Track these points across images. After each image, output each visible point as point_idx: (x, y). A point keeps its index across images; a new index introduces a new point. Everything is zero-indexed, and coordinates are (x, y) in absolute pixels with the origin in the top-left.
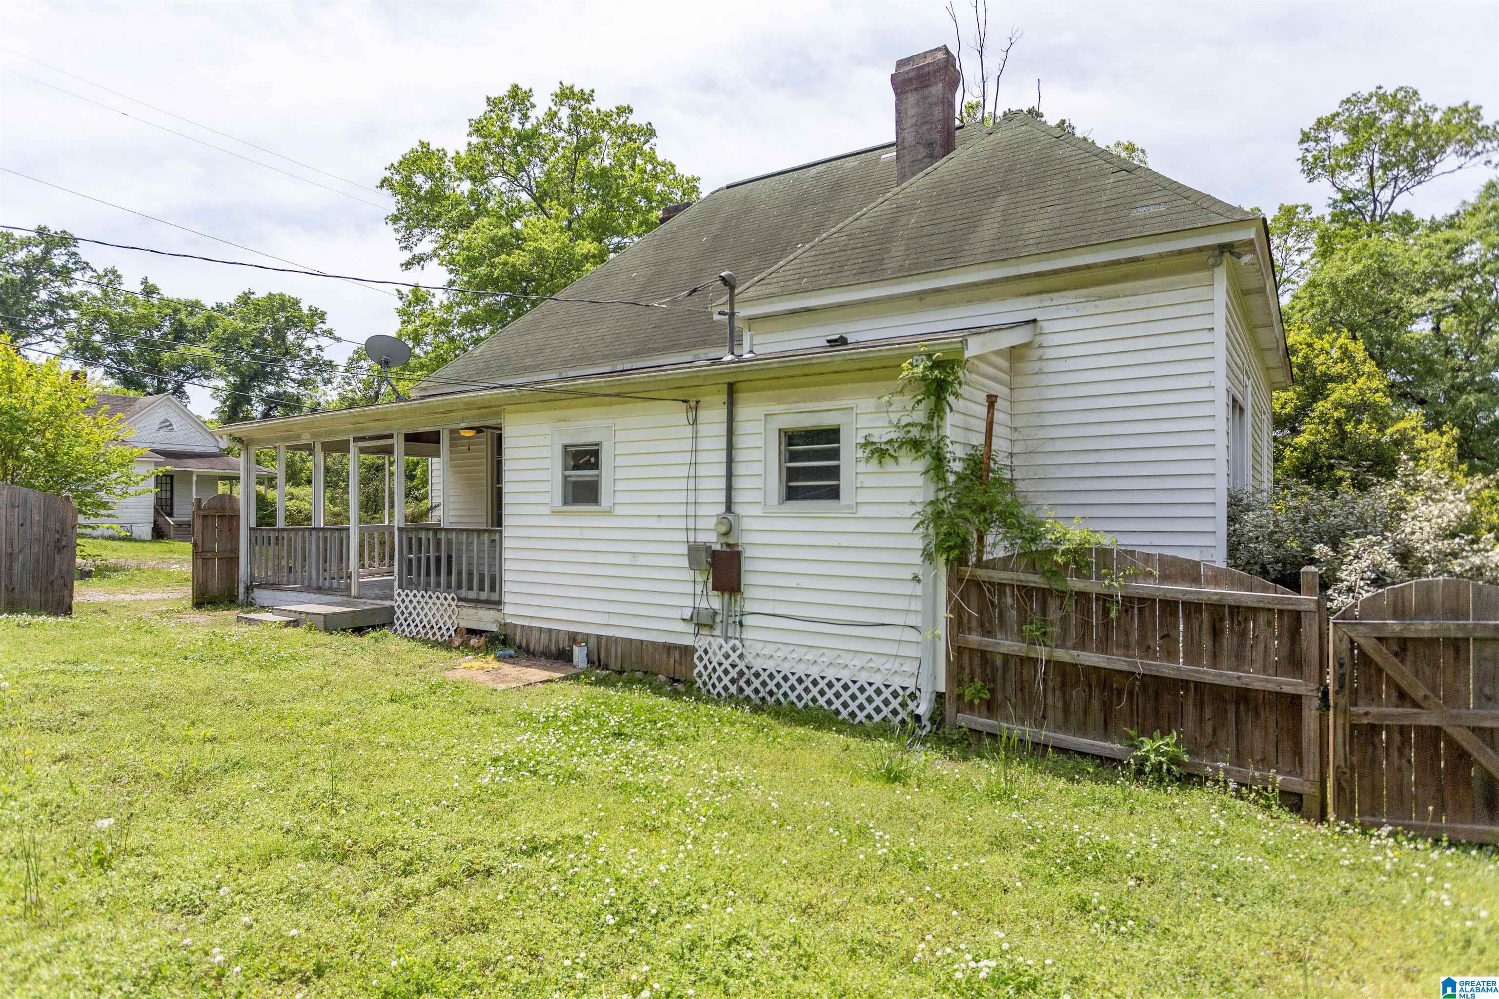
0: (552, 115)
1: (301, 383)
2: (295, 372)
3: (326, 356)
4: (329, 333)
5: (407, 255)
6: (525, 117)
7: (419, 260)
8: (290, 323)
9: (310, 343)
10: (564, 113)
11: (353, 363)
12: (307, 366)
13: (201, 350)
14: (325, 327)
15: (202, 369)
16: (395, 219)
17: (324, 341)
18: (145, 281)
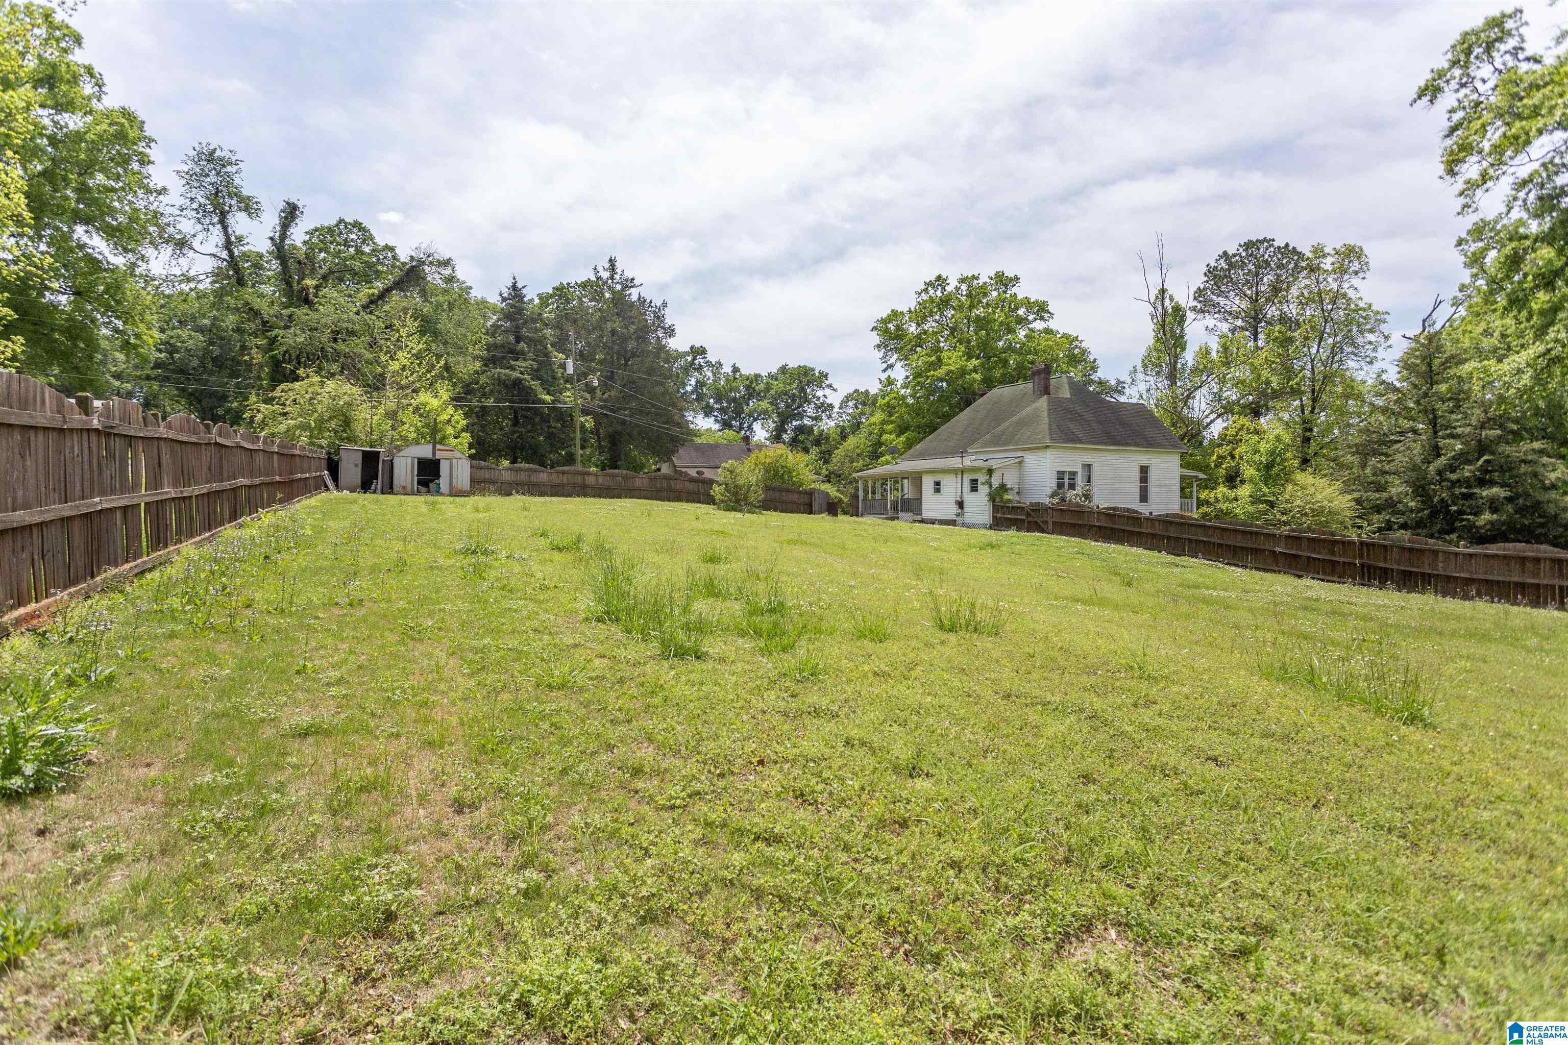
0: (957, 289)
1: (813, 419)
2: (810, 410)
3: (828, 401)
4: (830, 386)
5: (885, 365)
6: (944, 289)
7: (891, 366)
8: (809, 383)
9: (819, 393)
10: (964, 287)
11: (844, 403)
12: (817, 408)
13: (765, 405)
14: (827, 382)
15: (763, 415)
16: (878, 346)
17: (828, 391)
18: (734, 366)
